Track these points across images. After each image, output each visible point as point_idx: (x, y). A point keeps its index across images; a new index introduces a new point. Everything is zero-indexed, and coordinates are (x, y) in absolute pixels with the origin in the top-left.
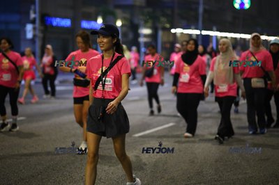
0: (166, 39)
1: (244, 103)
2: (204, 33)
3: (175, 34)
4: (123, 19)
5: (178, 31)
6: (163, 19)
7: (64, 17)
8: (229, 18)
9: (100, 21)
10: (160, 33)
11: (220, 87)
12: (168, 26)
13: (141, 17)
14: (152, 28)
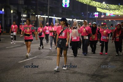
2: (50, 17)
5: (39, 16)
9: (3, 10)
10: (31, 16)
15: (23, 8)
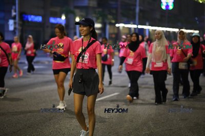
0: (112, 31)
1: (171, 78)
2: (140, 27)
3: (119, 27)
4: (81, 16)
5: (121, 25)
6: (110, 17)
7: (36, 15)
8: (158, 16)
10: (108, 27)
11: (157, 64)
12: (113, 21)
13: (94, 15)
14: (102, 23)
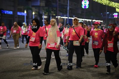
3: (57, 18)
9: (25, 12)
13: (43, 11)
15: (44, 10)
